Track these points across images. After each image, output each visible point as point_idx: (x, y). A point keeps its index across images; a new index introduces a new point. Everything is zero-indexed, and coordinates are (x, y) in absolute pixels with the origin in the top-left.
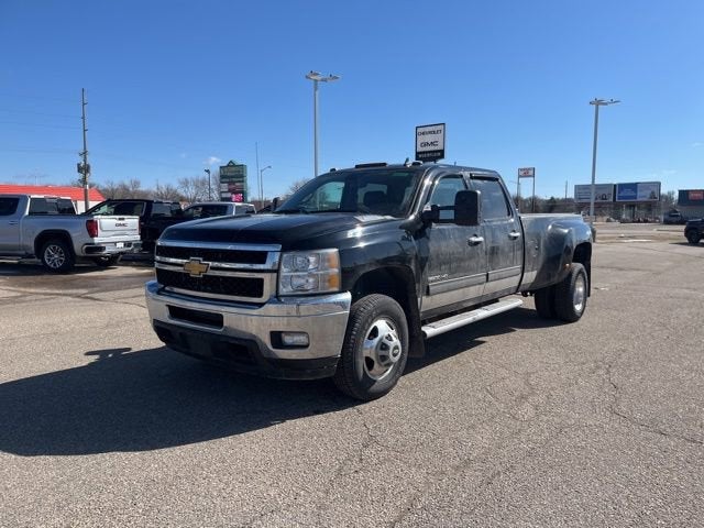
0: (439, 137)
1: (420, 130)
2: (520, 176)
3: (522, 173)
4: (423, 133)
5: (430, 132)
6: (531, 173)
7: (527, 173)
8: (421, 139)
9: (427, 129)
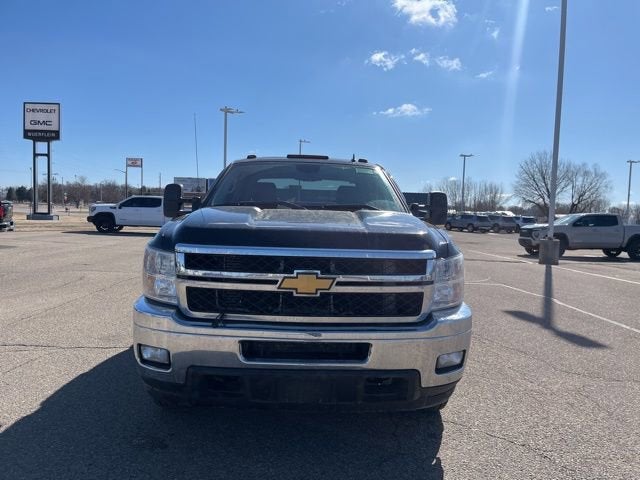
0: (53, 117)
1: (27, 106)
2: (128, 166)
3: (130, 163)
4: (33, 110)
5: (42, 111)
6: (139, 163)
7: (134, 163)
8: (30, 116)
9: (38, 107)
